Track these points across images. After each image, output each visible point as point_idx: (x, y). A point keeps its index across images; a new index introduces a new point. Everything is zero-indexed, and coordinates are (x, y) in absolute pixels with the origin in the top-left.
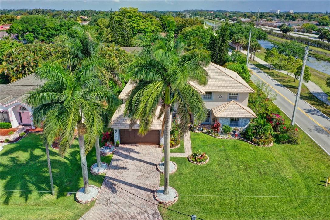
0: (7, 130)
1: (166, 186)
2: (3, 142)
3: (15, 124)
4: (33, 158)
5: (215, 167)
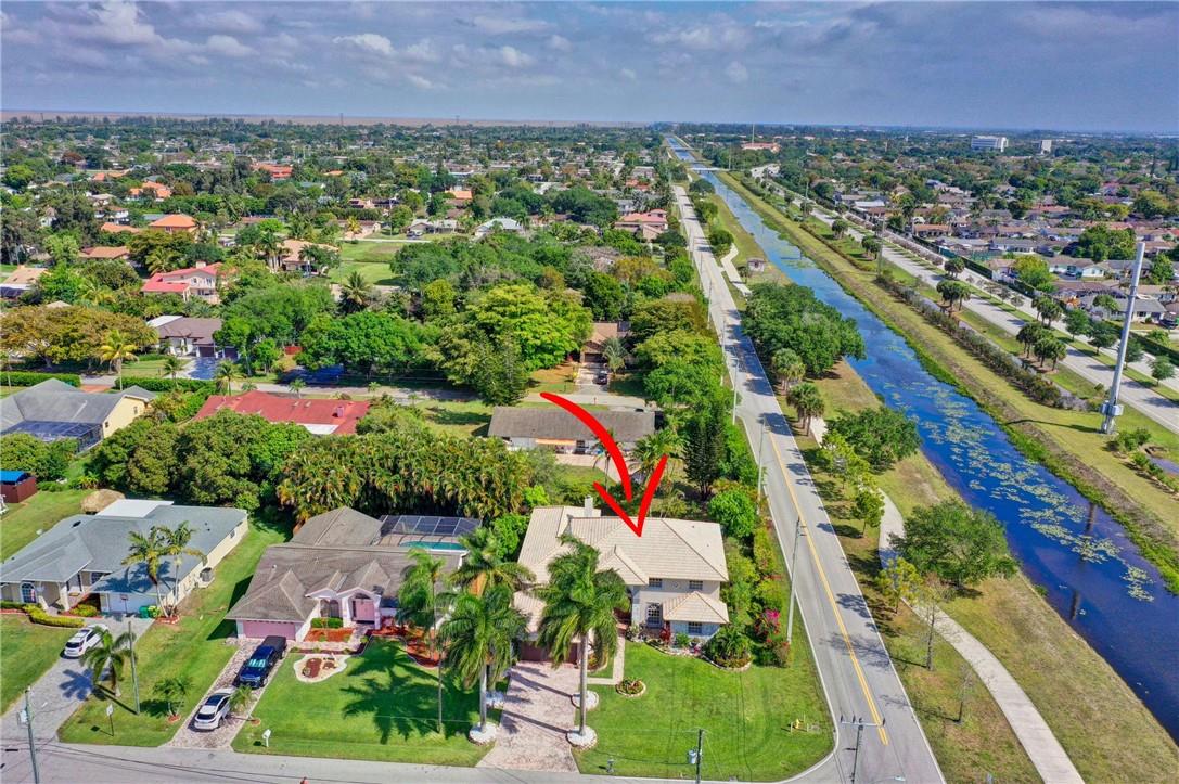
0: (337, 630)
1: (582, 725)
2: (342, 652)
3: (347, 623)
4: (397, 681)
5: (652, 701)
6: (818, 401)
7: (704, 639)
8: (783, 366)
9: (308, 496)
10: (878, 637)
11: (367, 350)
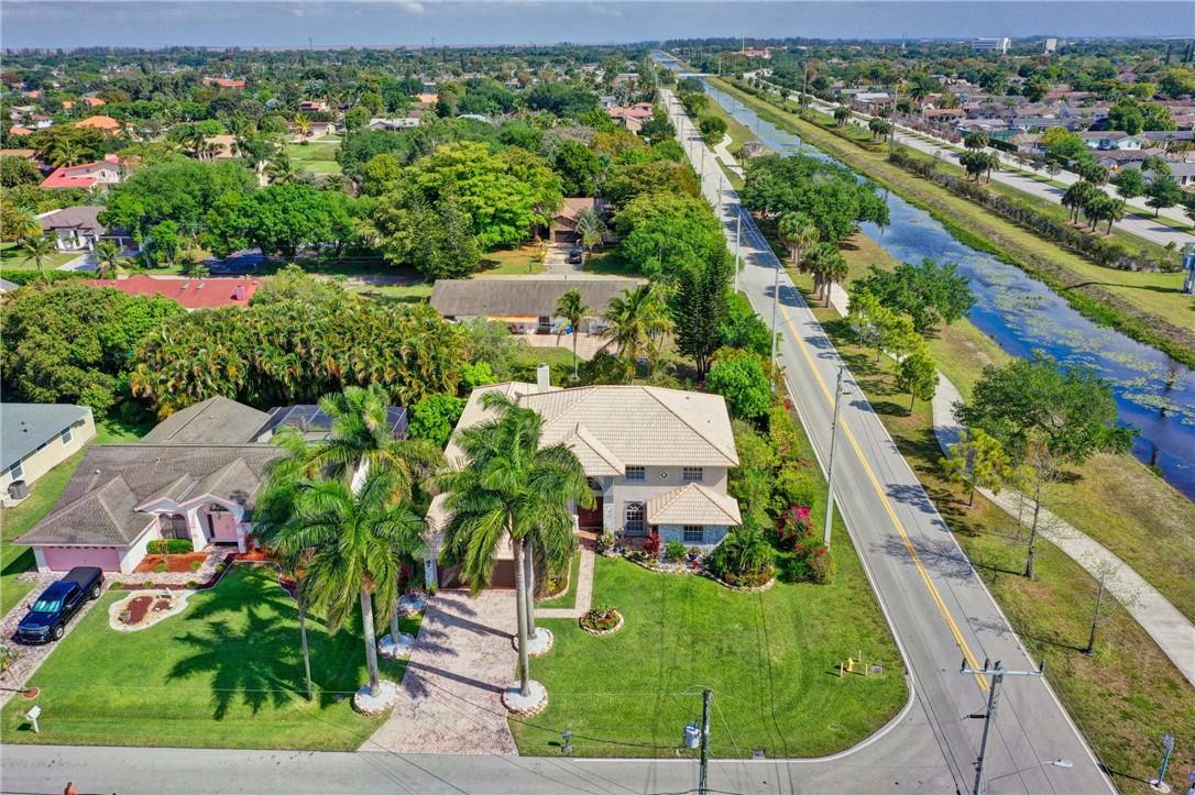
0: (184, 556)
1: (523, 680)
2: (185, 587)
3: (199, 541)
5: (632, 640)
6: (840, 262)
7: (707, 549)
8: (793, 231)
9: (170, 384)
10: (950, 537)
11: (286, 228)
